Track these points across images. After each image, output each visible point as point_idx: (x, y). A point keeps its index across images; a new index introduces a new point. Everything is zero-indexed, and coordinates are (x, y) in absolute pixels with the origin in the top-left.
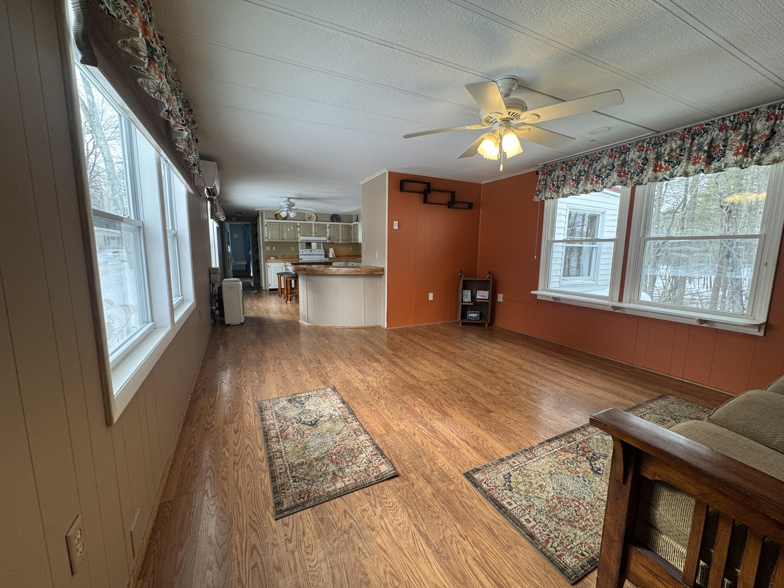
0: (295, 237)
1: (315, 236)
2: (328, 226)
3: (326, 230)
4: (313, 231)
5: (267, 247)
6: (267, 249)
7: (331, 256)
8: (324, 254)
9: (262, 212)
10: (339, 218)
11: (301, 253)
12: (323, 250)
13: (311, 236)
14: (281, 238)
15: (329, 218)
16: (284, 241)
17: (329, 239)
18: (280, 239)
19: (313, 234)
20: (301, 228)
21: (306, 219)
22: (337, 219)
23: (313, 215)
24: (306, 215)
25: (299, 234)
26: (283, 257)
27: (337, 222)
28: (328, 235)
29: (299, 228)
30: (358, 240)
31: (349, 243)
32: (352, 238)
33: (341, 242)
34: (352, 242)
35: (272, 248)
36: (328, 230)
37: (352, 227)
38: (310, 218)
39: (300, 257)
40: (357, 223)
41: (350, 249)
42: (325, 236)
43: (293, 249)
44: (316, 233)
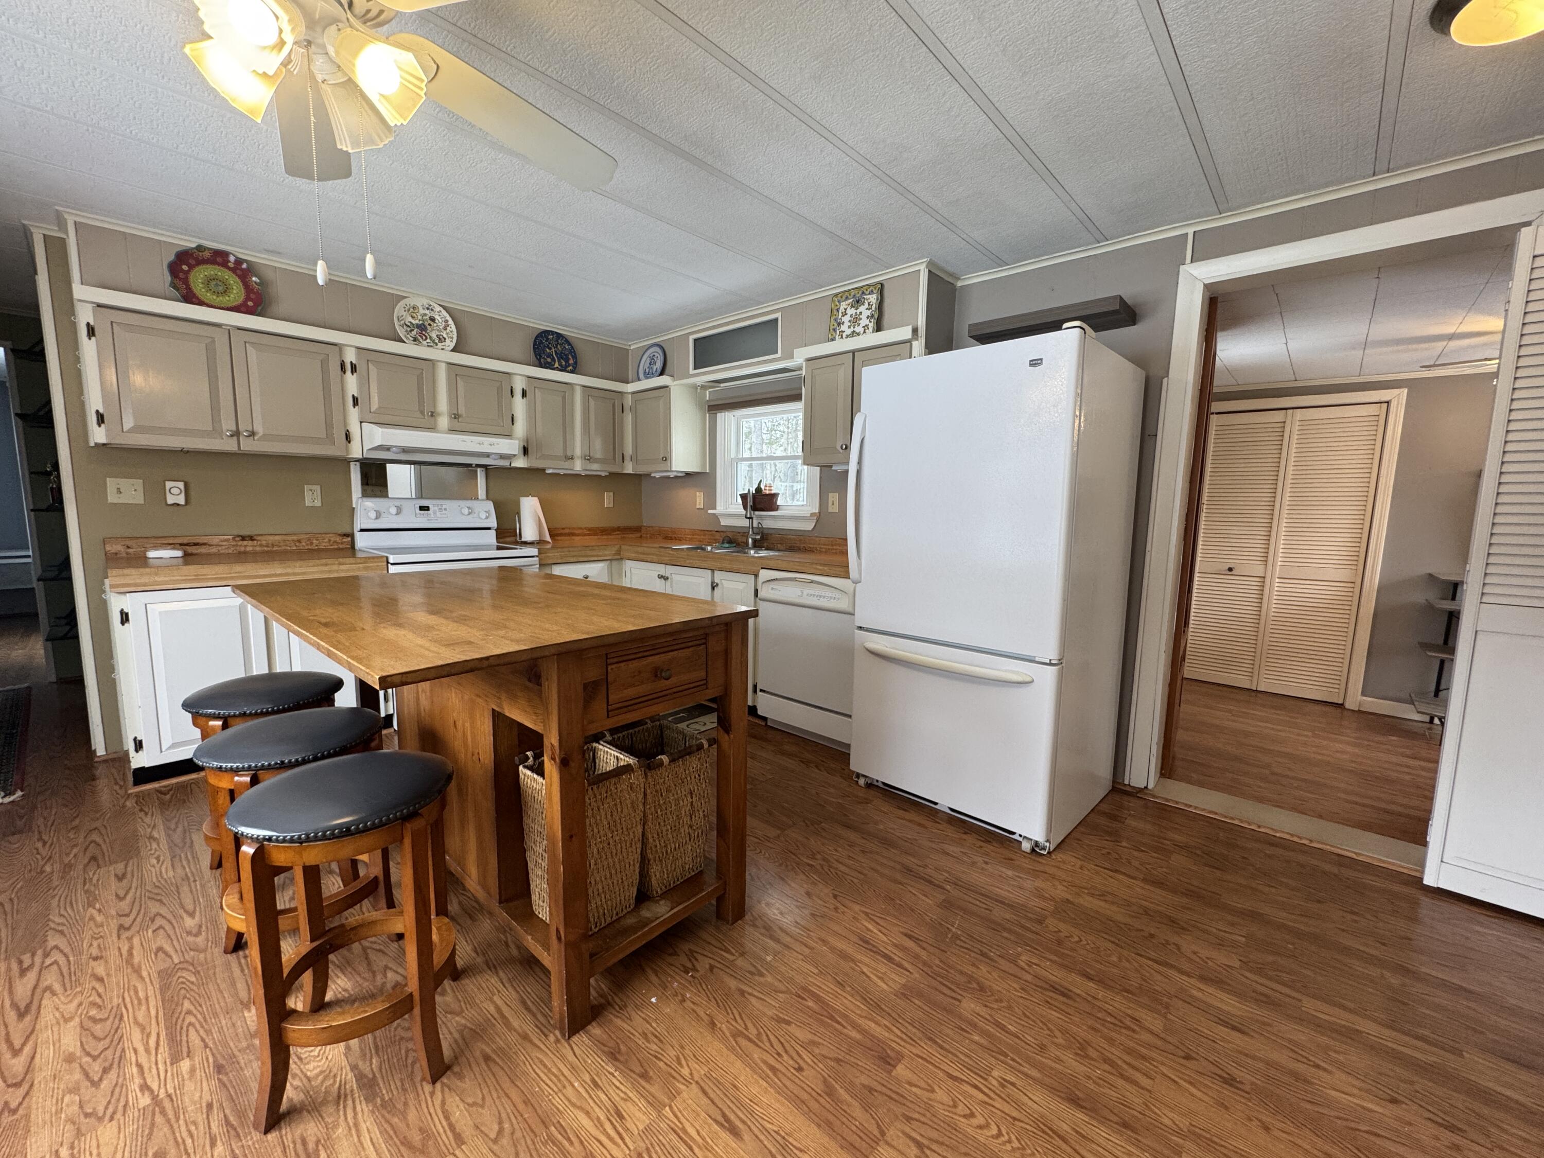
0: (329, 426)
1: (452, 431)
2: (519, 385)
3: (510, 406)
4: (443, 405)
5: (111, 484)
6: (112, 498)
7: (529, 532)
8: (493, 522)
9: (56, 248)
10: (573, 352)
11: (361, 521)
12: (490, 506)
13: (433, 429)
14: (228, 425)
15: (524, 346)
16: (248, 445)
17: (525, 451)
18: (216, 431)
19: (444, 421)
20: (364, 383)
21: (401, 332)
22: (562, 356)
23: (441, 316)
24: (399, 310)
25: (354, 414)
26: (249, 546)
27: (563, 369)
28: (520, 428)
29: (351, 381)
30: (666, 459)
31: (612, 475)
32: (629, 450)
33: (578, 466)
34: (629, 469)
35: (156, 492)
36: (519, 406)
37: (628, 401)
38: (422, 328)
39: (362, 541)
40: (664, 380)
41: (608, 500)
42: (509, 436)
43: (312, 497)
44: (456, 416)
